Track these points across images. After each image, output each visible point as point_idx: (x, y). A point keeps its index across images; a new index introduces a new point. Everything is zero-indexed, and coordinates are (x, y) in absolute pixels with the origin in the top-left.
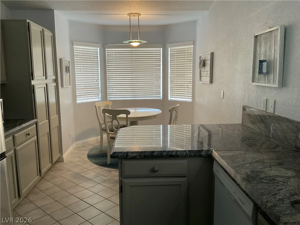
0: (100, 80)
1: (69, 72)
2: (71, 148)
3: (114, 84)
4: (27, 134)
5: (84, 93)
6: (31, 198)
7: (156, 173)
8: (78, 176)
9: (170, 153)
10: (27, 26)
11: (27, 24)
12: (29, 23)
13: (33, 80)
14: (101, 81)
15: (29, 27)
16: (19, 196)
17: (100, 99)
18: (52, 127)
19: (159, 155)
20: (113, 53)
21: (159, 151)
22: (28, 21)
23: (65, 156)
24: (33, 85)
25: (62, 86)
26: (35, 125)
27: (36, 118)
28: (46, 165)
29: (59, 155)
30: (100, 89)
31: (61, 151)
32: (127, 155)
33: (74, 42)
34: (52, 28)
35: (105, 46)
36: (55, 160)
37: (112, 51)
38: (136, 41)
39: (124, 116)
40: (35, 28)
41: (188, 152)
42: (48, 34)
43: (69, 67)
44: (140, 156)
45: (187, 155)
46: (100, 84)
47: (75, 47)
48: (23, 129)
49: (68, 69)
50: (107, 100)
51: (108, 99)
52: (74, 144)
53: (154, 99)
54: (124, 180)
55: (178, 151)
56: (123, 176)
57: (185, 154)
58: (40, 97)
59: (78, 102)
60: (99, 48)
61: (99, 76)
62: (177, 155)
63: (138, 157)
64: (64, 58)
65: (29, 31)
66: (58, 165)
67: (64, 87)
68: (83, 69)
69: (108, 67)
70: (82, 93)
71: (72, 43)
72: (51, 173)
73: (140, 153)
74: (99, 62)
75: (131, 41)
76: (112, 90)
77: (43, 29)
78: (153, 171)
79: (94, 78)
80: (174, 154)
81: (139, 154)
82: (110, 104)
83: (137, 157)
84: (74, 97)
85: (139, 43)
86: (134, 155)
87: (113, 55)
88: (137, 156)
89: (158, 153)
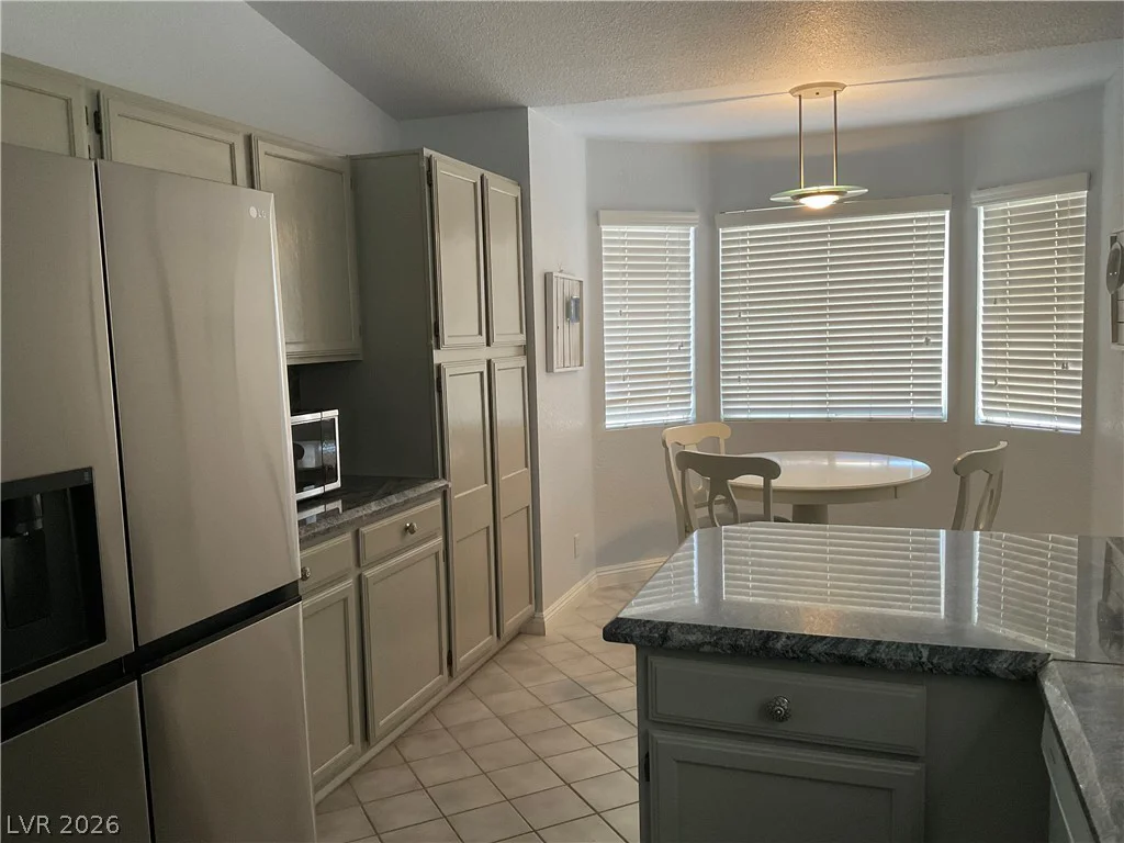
0: (692, 346)
1: (578, 317)
2: (578, 590)
3: (745, 357)
4: (407, 528)
5: (632, 392)
6: (413, 748)
7: (782, 726)
8: (577, 692)
9: (842, 650)
10: (426, 169)
11: (425, 165)
12: (429, 160)
13: (438, 347)
14: (696, 347)
15: (430, 170)
16: (366, 736)
17: (692, 416)
18: (503, 511)
19: (794, 652)
20: (744, 241)
21: (794, 636)
22: (427, 152)
23: (549, 614)
24: (439, 366)
25: (549, 368)
26: (438, 501)
27: (444, 477)
28: (474, 642)
29: (529, 609)
30: (692, 377)
31: (536, 598)
32: (665, 638)
33: (602, 213)
34: (518, 171)
35: (719, 217)
36: (510, 623)
37: (744, 233)
38: (823, 188)
39: (756, 481)
40: (453, 177)
41: (925, 653)
42: (502, 190)
43: (578, 302)
44: (716, 644)
45: (922, 664)
46: (692, 361)
47: (604, 229)
48: (392, 510)
49: (573, 310)
50: (719, 420)
51: (723, 416)
52: (592, 577)
53: (912, 420)
54: (655, 735)
55: (879, 643)
56: (650, 718)
57: (910, 657)
58: (461, 404)
59: (610, 423)
60: (692, 229)
61: (692, 331)
62: (875, 661)
63: (707, 648)
64: (561, 271)
65: (430, 185)
66: (521, 646)
67: (556, 370)
68: (631, 306)
69: (725, 297)
70: (626, 393)
71: (595, 219)
72: (494, 670)
73: (716, 633)
74: (692, 277)
75: (803, 190)
76: (739, 380)
77: (482, 177)
78: (770, 713)
79: (672, 336)
80: (861, 652)
81: (712, 635)
82: (724, 433)
83: (701, 650)
84: (597, 407)
85: (836, 198)
86: (692, 638)
87: (744, 249)
88: (703, 644)
89: (789, 642)
